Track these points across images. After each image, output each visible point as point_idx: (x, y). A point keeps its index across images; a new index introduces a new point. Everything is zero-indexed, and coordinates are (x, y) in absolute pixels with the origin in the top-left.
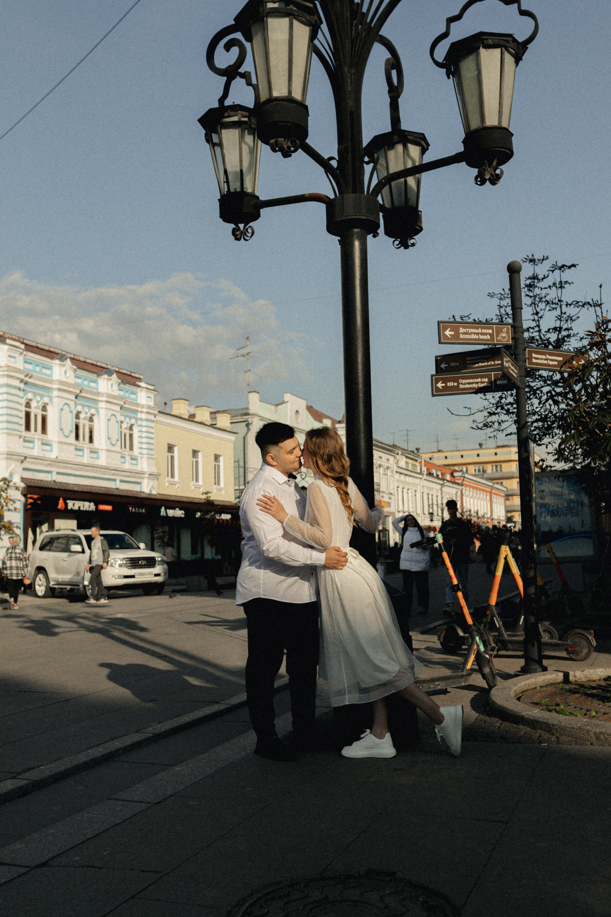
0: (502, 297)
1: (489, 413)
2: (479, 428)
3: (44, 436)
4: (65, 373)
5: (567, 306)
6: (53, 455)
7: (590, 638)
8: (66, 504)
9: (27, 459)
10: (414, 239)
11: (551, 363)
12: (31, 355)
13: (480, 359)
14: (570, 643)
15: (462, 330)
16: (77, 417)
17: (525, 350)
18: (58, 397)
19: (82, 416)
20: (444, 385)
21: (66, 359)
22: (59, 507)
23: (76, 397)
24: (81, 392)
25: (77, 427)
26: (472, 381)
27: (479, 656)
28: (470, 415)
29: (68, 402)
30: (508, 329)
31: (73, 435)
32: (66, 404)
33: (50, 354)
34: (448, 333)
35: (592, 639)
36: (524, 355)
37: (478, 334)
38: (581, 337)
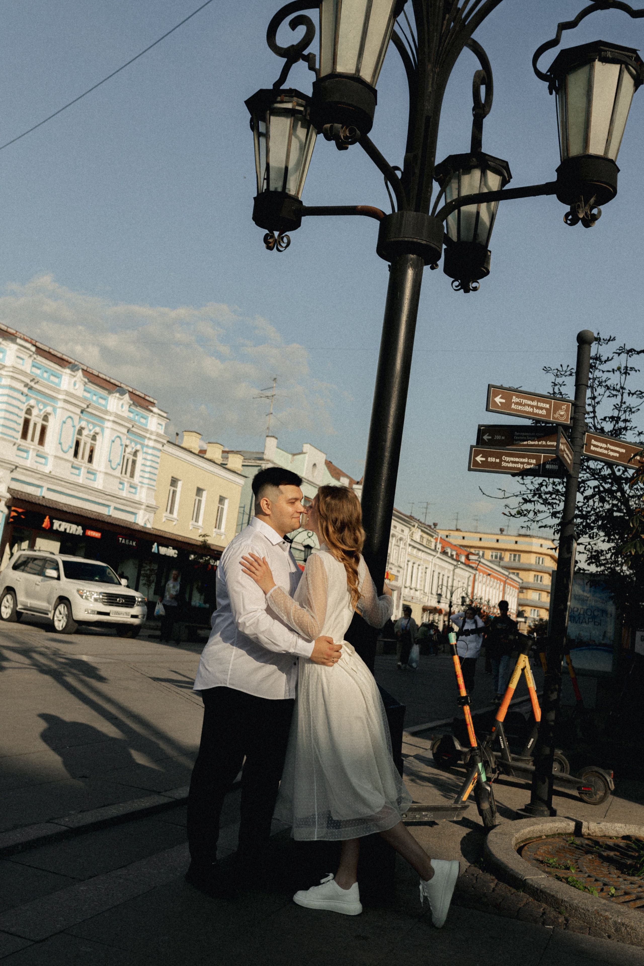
0: (559, 373)
1: (524, 499)
2: (511, 515)
3: (40, 448)
4: (75, 385)
5: (629, 395)
6: (47, 470)
7: (608, 780)
8: (52, 524)
9: (18, 469)
10: (478, 282)
11: (612, 454)
12: (41, 360)
13: (530, 436)
14: (584, 782)
15: (515, 399)
16: (80, 432)
17: (584, 434)
18: (63, 408)
19: (85, 432)
20: (484, 459)
21: (78, 370)
22: (44, 526)
23: (82, 412)
24: (88, 407)
25: (78, 444)
26: (517, 460)
27: (479, 787)
28: (503, 498)
29: (72, 415)
30: (568, 406)
31: (72, 451)
32: (70, 417)
33: (61, 361)
34: (498, 400)
35: (610, 781)
36: (582, 439)
37: (532, 407)
38: (640, 431)
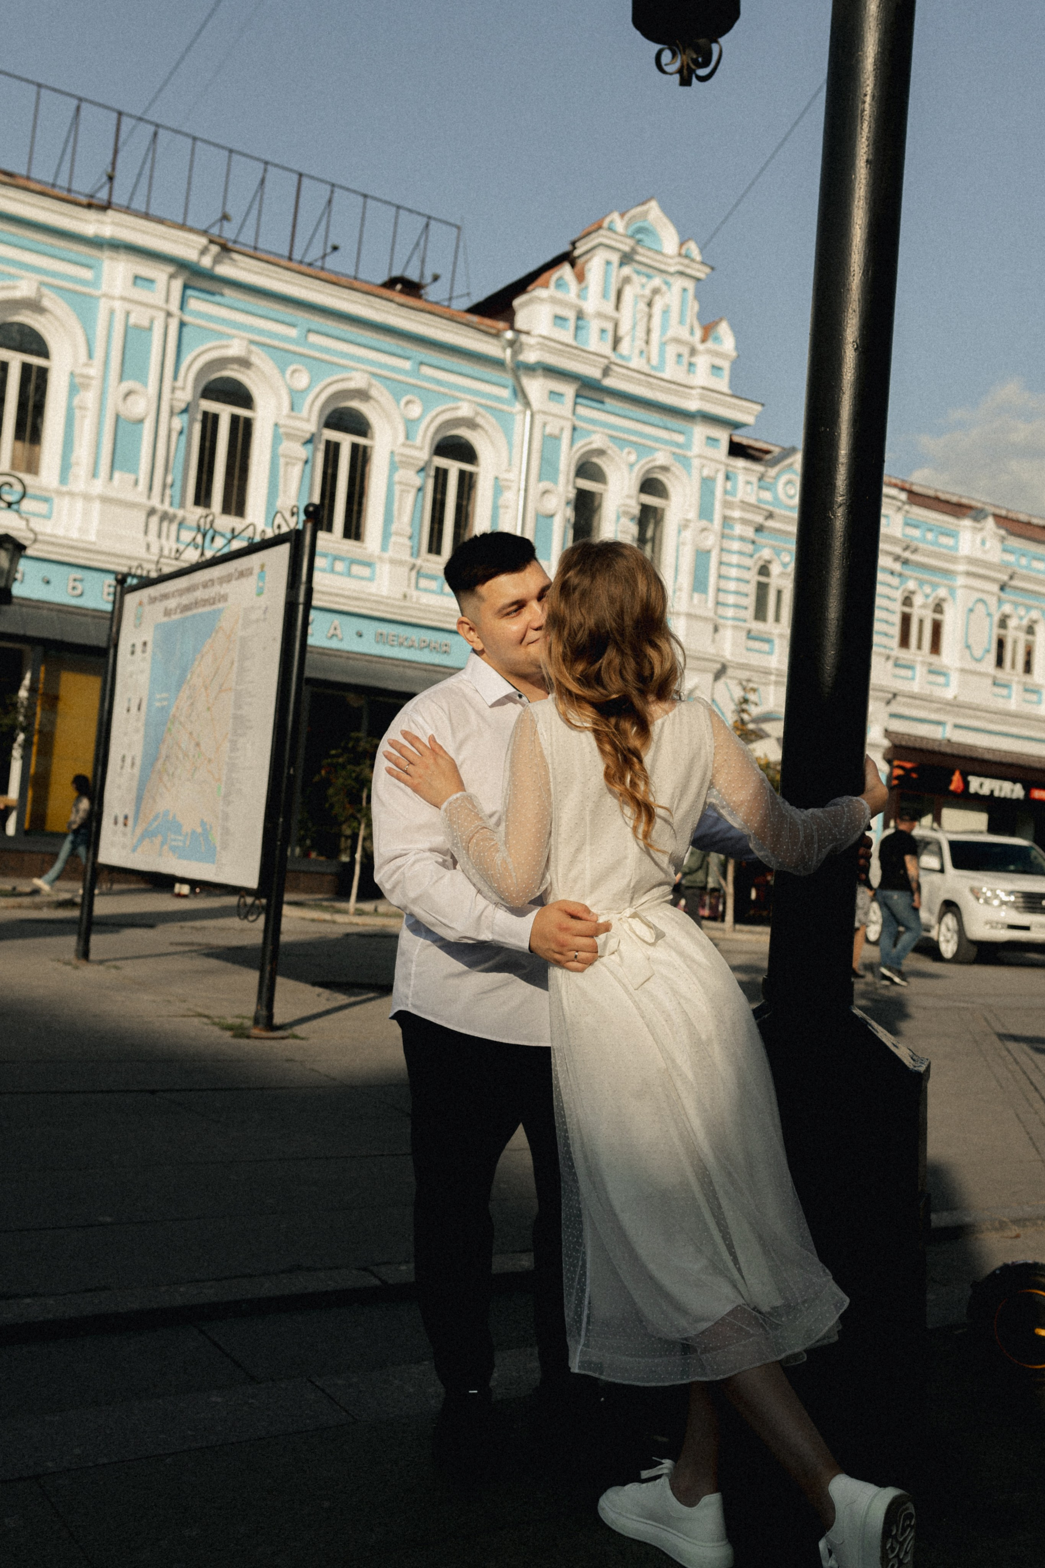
3: (934, 659)
4: (983, 542)
6: (949, 694)
8: (966, 784)
9: (899, 698)
12: (918, 512)
16: (1003, 623)
18: (966, 587)
19: (1012, 623)
21: (985, 517)
22: (952, 787)
23: (1002, 588)
24: (1011, 577)
25: (1001, 644)
29: (984, 597)
31: (992, 657)
32: (981, 600)
33: (958, 509)
